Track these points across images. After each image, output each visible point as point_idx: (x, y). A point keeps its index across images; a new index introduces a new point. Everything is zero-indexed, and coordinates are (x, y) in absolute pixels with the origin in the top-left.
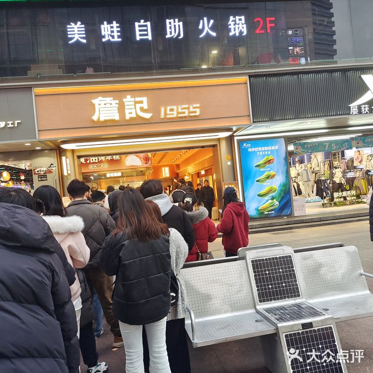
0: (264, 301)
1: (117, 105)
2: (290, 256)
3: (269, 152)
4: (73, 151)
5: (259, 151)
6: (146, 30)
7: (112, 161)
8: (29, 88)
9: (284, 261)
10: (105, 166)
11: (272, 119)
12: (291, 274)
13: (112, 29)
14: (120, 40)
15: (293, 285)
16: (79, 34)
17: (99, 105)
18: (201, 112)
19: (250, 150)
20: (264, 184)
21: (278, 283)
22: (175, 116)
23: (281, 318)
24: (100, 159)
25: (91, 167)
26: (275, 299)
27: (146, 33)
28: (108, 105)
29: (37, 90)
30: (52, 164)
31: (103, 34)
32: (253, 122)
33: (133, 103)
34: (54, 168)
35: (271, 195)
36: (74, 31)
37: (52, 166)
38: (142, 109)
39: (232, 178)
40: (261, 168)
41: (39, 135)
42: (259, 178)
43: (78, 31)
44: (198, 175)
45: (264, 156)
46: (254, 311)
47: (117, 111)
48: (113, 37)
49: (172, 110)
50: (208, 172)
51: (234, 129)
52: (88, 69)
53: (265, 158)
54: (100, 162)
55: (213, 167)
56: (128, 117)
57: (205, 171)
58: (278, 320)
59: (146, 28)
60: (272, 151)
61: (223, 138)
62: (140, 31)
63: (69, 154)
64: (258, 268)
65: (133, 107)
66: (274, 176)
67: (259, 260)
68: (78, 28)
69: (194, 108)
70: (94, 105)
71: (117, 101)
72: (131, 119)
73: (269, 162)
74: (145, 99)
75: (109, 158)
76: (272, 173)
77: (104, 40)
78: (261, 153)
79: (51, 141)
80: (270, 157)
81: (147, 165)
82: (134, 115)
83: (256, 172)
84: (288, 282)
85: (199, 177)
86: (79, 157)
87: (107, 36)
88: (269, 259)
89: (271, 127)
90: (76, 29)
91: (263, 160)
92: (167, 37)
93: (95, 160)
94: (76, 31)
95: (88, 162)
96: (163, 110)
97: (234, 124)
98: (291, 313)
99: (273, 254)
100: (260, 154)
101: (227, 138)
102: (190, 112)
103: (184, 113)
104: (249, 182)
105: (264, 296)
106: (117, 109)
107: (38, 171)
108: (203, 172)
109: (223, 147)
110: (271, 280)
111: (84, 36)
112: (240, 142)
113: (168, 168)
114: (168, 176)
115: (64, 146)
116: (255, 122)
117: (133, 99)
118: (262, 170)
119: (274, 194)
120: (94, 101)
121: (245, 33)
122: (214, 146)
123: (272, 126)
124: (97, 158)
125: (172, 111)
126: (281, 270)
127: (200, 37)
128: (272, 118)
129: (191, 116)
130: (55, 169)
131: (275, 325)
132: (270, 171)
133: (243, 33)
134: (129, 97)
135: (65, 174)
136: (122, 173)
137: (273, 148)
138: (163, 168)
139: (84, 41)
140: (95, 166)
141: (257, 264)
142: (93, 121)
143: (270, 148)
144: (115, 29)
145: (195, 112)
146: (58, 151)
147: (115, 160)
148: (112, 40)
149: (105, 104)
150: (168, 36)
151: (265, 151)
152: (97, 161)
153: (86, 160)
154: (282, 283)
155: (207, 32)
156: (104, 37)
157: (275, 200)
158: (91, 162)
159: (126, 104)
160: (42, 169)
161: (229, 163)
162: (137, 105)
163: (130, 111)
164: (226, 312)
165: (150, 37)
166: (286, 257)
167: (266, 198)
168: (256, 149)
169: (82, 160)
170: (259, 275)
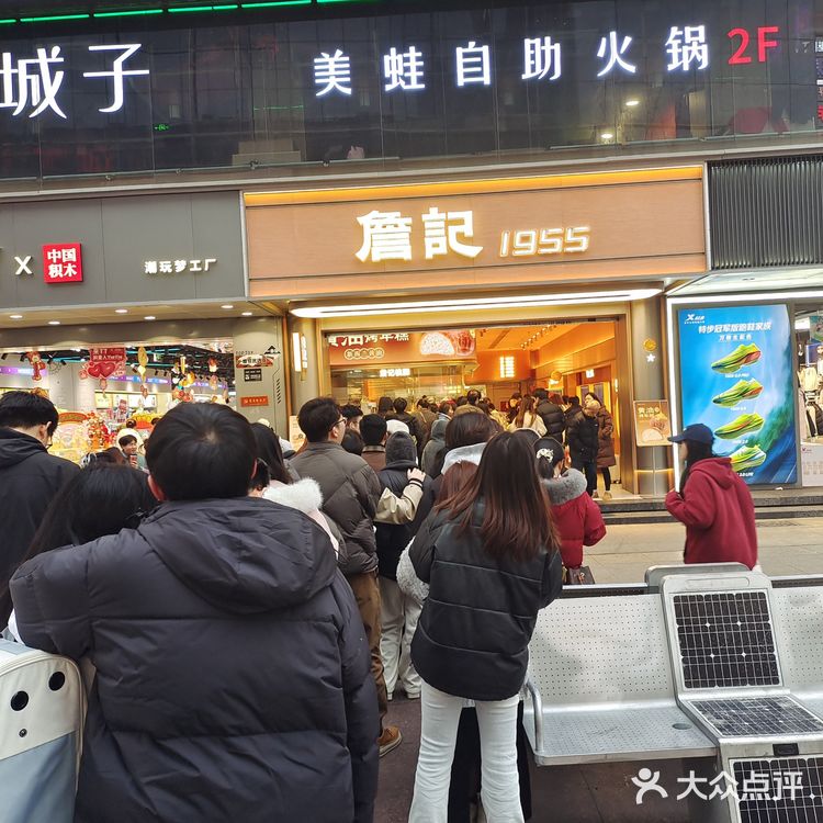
0: (696, 685)
1: (409, 229)
2: (762, 595)
3: (749, 336)
4: (315, 321)
5: (724, 333)
6: (480, 64)
7: (393, 343)
8: (234, 192)
9: (747, 603)
10: (378, 354)
11: (759, 262)
12: (761, 634)
13: (406, 64)
14: (422, 86)
15: (765, 657)
16: (337, 76)
17: (372, 227)
18: (591, 244)
19: (702, 329)
20: (733, 408)
21: (731, 651)
22: (531, 251)
23: (728, 727)
24: (368, 339)
25: (349, 354)
26: (720, 684)
27: (479, 69)
28: (390, 229)
29: (250, 197)
30: (272, 347)
31: (387, 75)
32: (713, 268)
33: (442, 224)
34: (276, 356)
35: (748, 434)
36: (327, 70)
37: (272, 351)
38: (461, 238)
39: (657, 392)
40: (727, 371)
41: (249, 289)
42: (721, 395)
43: (337, 69)
44: (580, 378)
45: (735, 344)
46: (672, 703)
47: (408, 242)
48: (408, 81)
49: (525, 239)
50: (602, 374)
51: (668, 281)
52: (352, 151)
53: (738, 350)
54: (367, 345)
55: (613, 364)
56: (430, 253)
57: (596, 370)
58: (721, 730)
59: (478, 59)
60: (755, 333)
61: (638, 302)
62: (466, 65)
63: (307, 328)
64: (686, 614)
65: (442, 232)
66: (756, 392)
67: (692, 598)
68: (336, 63)
69: (576, 234)
70: (361, 228)
71: (409, 221)
72: (437, 257)
73: (748, 358)
74: (468, 216)
75: (387, 337)
76: (754, 384)
77: (388, 88)
78: (729, 337)
79: (273, 302)
80: (751, 348)
81: (466, 355)
82: (443, 250)
83: (714, 379)
84: (755, 650)
85: (580, 383)
86: (326, 334)
87: (394, 79)
88: (715, 597)
89: (757, 279)
90: (332, 66)
91: (734, 353)
92: (524, 77)
93: (359, 340)
94: (332, 71)
95: (344, 344)
96: (505, 238)
97: (666, 271)
98: (752, 717)
99: (724, 587)
100: (726, 339)
101: (647, 302)
102: (566, 244)
103: (552, 245)
104: (698, 402)
105: (698, 675)
106: (407, 235)
107: (245, 361)
108: (590, 374)
109: (640, 322)
110: (714, 641)
111: (348, 79)
112: (678, 309)
113: (512, 358)
114: (512, 376)
115: (297, 312)
116: (718, 268)
117: (443, 216)
118: (729, 376)
119: (755, 433)
120: (361, 220)
121: (705, 64)
122: (617, 318)
123: (759, 276)
124: (361, 337)
125: (527, 241)
126: (739, 623)
127: (599, 75)
128: (759, 260)
129: (568, 254)
130: (277, 358)
131: (714, 740)
132: (748, 379)
133: (700, 64)
134: (434, 211)
135: (298, 368)
136: (412, 369)
137: (759, 326)
138: (502, 359)
139: (348, 91)
140: (357, 354)
141: (686, 606)
142: (358, 261)
143: (750, 326)
144: (413, 64)
145: (577, 244)
146: (285, 320)
147: (398, 342)
148: (405, 87)
149: (384, 227)
150: (527, 75)
151: (738, 333)
152: (361, 343)
153: (339, 341)
154: (739, 651)
155: (616, 64)
156: (389, 81)
157: (756, 447)
158: (350, 343)
159: (427, 225)
160: (253, 357)
161: (651, 358)
162: (450, 227)
163: (435, 241)
164: (610, 699)
165: (486, 80)
166: (754, 595)
167: (737, 441)
168: (718, 328)
169: (333, 340)
170: (689, 629)
